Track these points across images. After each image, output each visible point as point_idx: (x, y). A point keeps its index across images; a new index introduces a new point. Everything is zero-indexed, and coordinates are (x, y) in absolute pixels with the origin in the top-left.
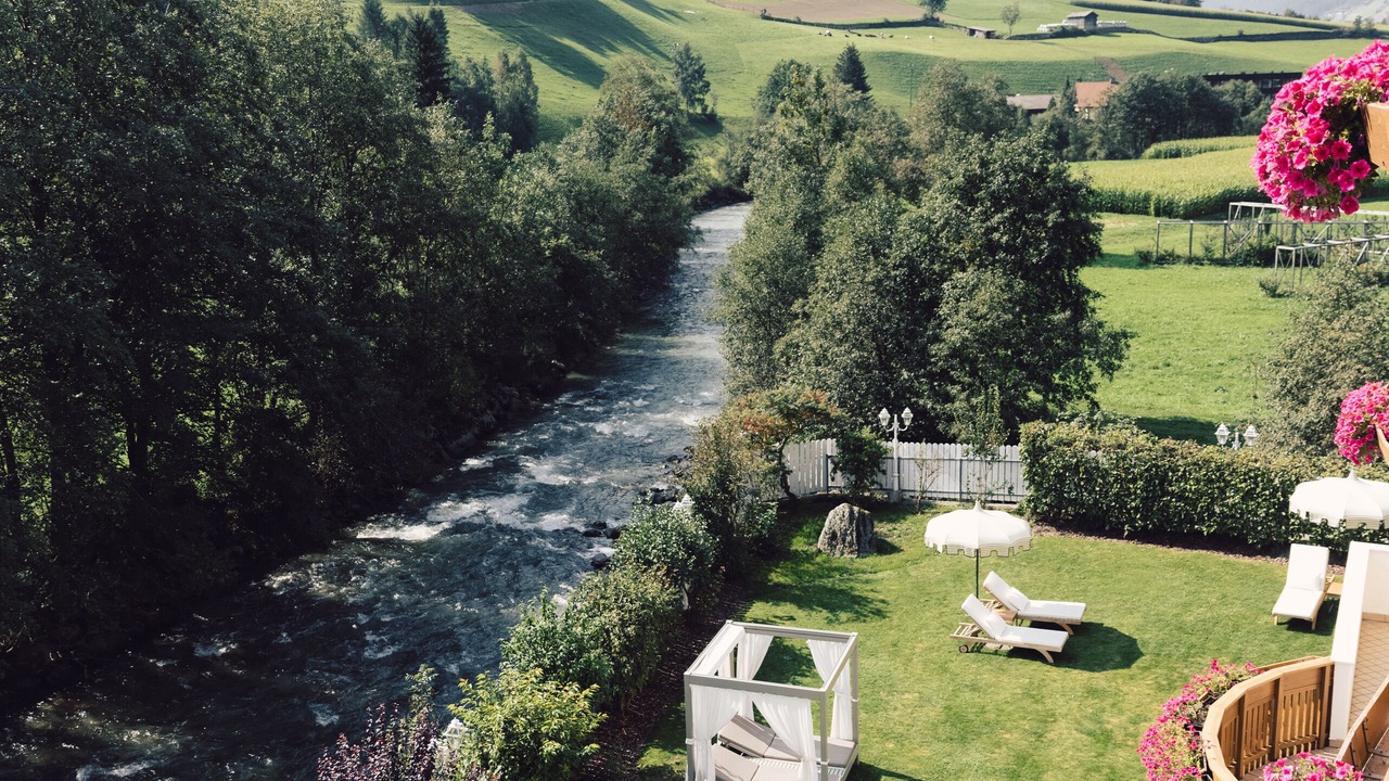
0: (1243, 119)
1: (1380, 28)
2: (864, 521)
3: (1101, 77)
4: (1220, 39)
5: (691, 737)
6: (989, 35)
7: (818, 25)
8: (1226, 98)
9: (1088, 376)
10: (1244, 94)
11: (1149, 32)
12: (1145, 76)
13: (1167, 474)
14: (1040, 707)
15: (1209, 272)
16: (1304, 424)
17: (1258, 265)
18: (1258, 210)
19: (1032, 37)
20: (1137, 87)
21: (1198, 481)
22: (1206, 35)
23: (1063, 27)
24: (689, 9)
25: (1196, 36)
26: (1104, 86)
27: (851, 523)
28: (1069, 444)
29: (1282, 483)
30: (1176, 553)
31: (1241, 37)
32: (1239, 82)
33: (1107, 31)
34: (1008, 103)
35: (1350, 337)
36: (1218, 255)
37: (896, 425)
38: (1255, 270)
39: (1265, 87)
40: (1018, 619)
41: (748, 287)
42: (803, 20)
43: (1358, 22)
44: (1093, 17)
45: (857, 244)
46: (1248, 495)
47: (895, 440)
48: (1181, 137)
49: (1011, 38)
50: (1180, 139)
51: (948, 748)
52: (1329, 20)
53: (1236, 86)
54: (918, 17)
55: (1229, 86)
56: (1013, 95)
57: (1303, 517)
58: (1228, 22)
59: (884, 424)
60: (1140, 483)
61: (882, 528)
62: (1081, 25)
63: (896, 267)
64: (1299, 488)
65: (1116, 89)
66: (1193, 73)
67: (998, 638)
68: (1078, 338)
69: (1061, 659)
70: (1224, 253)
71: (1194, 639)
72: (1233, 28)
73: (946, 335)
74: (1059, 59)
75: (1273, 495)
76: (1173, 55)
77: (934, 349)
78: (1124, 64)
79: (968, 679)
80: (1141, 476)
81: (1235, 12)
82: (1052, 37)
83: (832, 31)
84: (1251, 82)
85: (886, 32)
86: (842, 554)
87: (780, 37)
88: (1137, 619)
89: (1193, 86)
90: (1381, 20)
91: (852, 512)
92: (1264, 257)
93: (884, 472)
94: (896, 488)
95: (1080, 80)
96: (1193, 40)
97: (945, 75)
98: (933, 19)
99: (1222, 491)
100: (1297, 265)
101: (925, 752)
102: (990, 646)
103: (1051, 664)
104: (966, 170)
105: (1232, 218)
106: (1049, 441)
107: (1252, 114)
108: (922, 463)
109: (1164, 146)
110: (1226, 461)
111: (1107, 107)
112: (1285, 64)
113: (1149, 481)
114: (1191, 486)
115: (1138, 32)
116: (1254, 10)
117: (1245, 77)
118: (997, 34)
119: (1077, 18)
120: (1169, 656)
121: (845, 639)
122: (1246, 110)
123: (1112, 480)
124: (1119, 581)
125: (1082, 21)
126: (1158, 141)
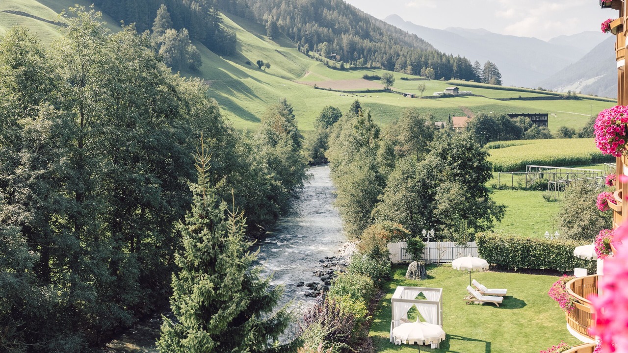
0: (525, 133)
1: (579, 95)
2: (422, 267)
3: (463, 115)
4: (511, 99)
5: (393, 319)
6: (413, 96)
7: (339, 91)
8: (518, 124)
9: (491, 222)
10: (525, 122)
11: (481, 96)
12: (483, 114)
13: (529, 248)
14: (498, 318)
15: (521, 193)
16: (573, 234)
17: (540, 190)
18: (538, 168)
19: (431, 97)
20: (480, 119)
21: (540, 250)
22: (505, 98)
23: (444, 94)
24: (283, 84)
25: (501, 98)
26: (466, 118)
27: (418, 268)
28: (493, 239)
29: (569, 250)
30: (534, 276)
31: (520, 99)
32: (522, 117)
33: (463, 95)
34: (435, 125)
35: (587, 203)
36: (524, 186)
37: (428, 236)
38: (540, 192)
39: (533, 119)
40: (484, 294)
41: (354, 192)
42: (332, 89)
43: (569, 92)
44: (457, 89)
45: (403, 174)
46: (558, 254)
47: (428, 241)
48: (499, 140)
49: (422, 98)
50: (499, 141)
51: (471, 329)
52: (557, 92)
53: (521, 119)
54: (382, 88)
55: (518, 119)
56: (437, 121)
57: (579, 257)
58: (514, 92)
59: (424, 235)
60: (520, 252)
61: (428, 272)
62: (452, 93)
63: (418, 182)
64: (576, 249)
65: (471, 120)
66: (503, 114)
67: (480, 299)
68: (486, 208)
69: (501, 305)
70: (526, 185)
71: (545, 299)
72: (517, 95)
73: (439, 206)
74: (443, 107)
75: (566, 254)
76: (492, 106)
77: (435, 211)
78: (471, 109)
79: (472, 311)
80: (520, 249)
81: (517, 88)
82: (440, 97)
83: (346, 94)
84: (527, 117)
85: (368, 94)
86: (415, 279)
87: (323, 96)
88: (525, 294)
89: (503, 119)
90: (579, 92)
91: (418, 264)
92: (543, 187)
93: (424, 253)
94: (429, 259)
95: (454, 116)
96: (500, 99)
97: (411, 113)
98: (388, 89)
99: (549, 253)
100: (557, 190)
101: (464, 330)
102: (476, 303)
103: (499, 308)
104: (443, 147)
105: (528, 172)
106: (486, 239)
107: (529, 130)
108: (439, 249)
109: (493, 144)
110: (550, 243)
111: (468, 127)
112: (540, 110)
113: (523, 251)
114: (538, 252)
115: (476, 96)
116: (525, 87)
117: (525, 115)
118: (416, 96)
119: (450, 89)
120: (537, 304)
121: (438, 290)
122: (526, 129)
123: (510, 251)
124: (516, 284)
125: (453, 91)
126: (490, 141)
